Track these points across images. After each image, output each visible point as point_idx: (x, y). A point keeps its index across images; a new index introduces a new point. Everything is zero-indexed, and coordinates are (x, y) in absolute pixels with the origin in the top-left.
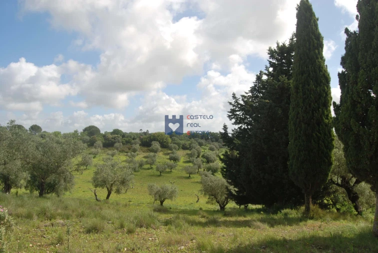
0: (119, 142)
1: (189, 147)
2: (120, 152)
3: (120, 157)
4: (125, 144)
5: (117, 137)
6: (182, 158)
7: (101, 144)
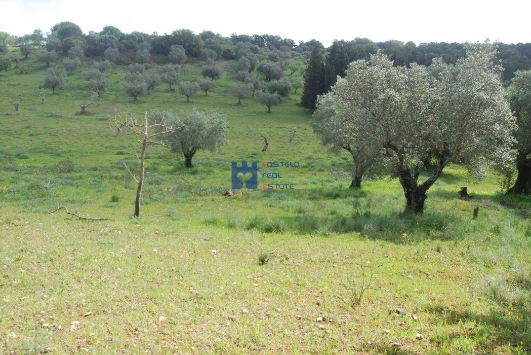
0: (113, 47)
1: (234, 54)
2: (116, 63)
3: (115, 72)
4: (124, 51)
5: (109, 37)
6: (224, 72)
7: (80, 51)
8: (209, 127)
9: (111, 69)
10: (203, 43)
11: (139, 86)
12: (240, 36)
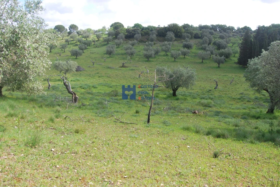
0: (138, 34)
1: (200, 36)
2: (140, 42)
3: (139, 46)
4: (143, 35)
5: (137, 29)
6: (194, 46)
7: (123, 36)
8: (186, 75)
9: (137, 45)
10: (183, 30)
11: (150, 53)
12: (203, 26)
